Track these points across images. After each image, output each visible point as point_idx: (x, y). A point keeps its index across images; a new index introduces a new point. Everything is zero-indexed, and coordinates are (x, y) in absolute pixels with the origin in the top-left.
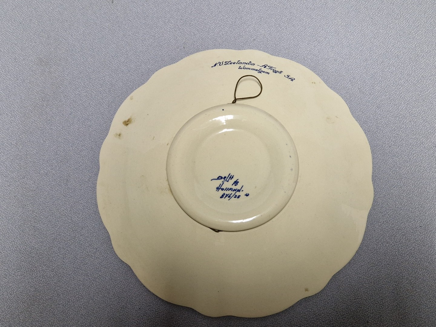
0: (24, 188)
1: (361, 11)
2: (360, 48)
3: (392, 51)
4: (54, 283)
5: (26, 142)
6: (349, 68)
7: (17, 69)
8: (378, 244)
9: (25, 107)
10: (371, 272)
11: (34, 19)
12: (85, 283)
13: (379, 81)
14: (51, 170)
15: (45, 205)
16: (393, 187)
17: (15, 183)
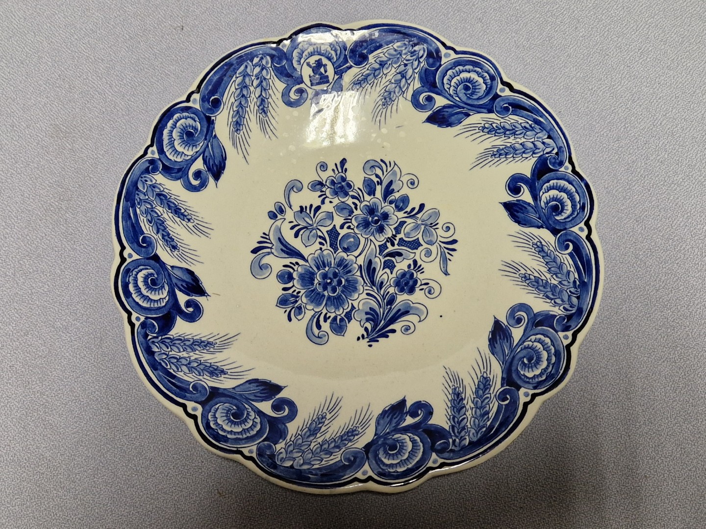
0: (27, 353)
1: (610, 52)
2: (608, 117)
3: (663, 124)
4: (77, 520)
5: (30, 272)
6: (589, 152)
7: (16, 143)
8: (634, 460)
9: (29, 211)
10: (621, 507)
11: (46, 55)
12: (131, 520)
13: (639, 175)
14: (74, 321)
15: (63, 382)
16: (662, 360)
17: (11, 344)
